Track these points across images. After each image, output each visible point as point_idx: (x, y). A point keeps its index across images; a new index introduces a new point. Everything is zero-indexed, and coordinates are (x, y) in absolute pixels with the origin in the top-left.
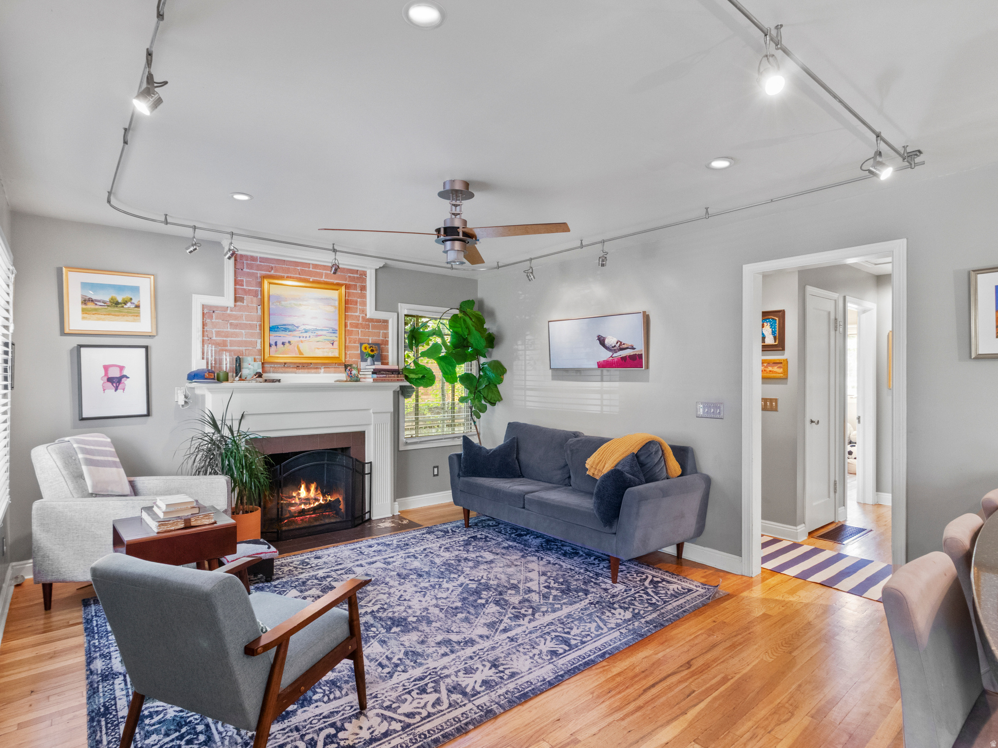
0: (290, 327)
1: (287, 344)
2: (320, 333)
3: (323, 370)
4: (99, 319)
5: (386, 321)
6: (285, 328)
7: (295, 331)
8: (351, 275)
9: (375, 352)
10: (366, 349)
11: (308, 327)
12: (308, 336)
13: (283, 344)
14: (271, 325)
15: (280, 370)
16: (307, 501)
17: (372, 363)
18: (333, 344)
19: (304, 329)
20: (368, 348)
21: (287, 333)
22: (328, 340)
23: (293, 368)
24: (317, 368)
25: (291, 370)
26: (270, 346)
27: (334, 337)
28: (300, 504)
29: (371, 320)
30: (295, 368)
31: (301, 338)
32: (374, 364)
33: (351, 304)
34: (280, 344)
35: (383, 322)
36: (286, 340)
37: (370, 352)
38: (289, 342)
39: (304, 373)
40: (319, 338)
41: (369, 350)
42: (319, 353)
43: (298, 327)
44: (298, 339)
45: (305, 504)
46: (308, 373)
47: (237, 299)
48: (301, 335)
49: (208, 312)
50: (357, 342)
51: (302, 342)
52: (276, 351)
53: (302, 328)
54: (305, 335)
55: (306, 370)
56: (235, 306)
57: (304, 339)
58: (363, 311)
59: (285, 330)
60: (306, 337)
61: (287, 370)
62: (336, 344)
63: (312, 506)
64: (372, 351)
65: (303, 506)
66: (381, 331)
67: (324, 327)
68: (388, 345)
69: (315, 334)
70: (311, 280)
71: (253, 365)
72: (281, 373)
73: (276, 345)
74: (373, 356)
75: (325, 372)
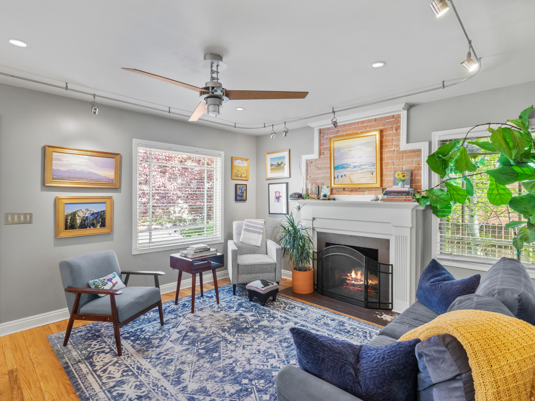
0: (345, 166)
1: (344, 177)
2: (363, 167)
3: (367, 192)
4: (275, 172)
5: (420, 151)
6: (343, 167)
7: (348, 167)
8: (389, 120)
9: (406, 177)
10: (398, 175)
11: (355, 164)
12: (356, 170)
13: (342, 176)
14: (335, 166)
15: (341, 193)
16: (356, 280)
17: (402, 186)
18: (372, 174)
19: (354, 166)
20: (400, 175)
21: (344, 169)
22: (369, 171)
23: (348, 191)
24: (363, 191)
25: (347, 192)
26: (335, 178)
27: (373, 169)
28: (352, 280)
29: (405, 152)
30: (349, 191)
31: (352, 172)
32: (404, 187)
33: (387, 143)
34: (340, 177)
35: (416, 152)
36: (343, 174)
37: (401, 178)
38: (345, 175)
39: (355, 195)
40: (363, 171)
41: (401, 176)
42: (363, 181)
43: (350, 165)
44: (350, 173)
45: (355, 281)
46: (358, 194)
47: (321, 154)
48: (352, 170)
49: (309, 163)
50: (392, 171)
51: (352, 174)
52: (338, 181)
53: (353, 165)
54: (354, 169)
55: (357, 193)
56: (320, 158)
57: (354, 172)
58: (398, 146)
59: (343, 168)
60: (355, 171)
61: (345, 192)
62: (375, 173)
63: (359, 283)
64: (404, 176)
65: (353, 282)
66: (415, 160)
67: (366, 163)
68: (421, 170)
69: (361, 168)
70: (359, 132)
71: (326, 190)
72: (342, 194)
73: (338, 178)
74: (403, 181)
75: (368, 194)
